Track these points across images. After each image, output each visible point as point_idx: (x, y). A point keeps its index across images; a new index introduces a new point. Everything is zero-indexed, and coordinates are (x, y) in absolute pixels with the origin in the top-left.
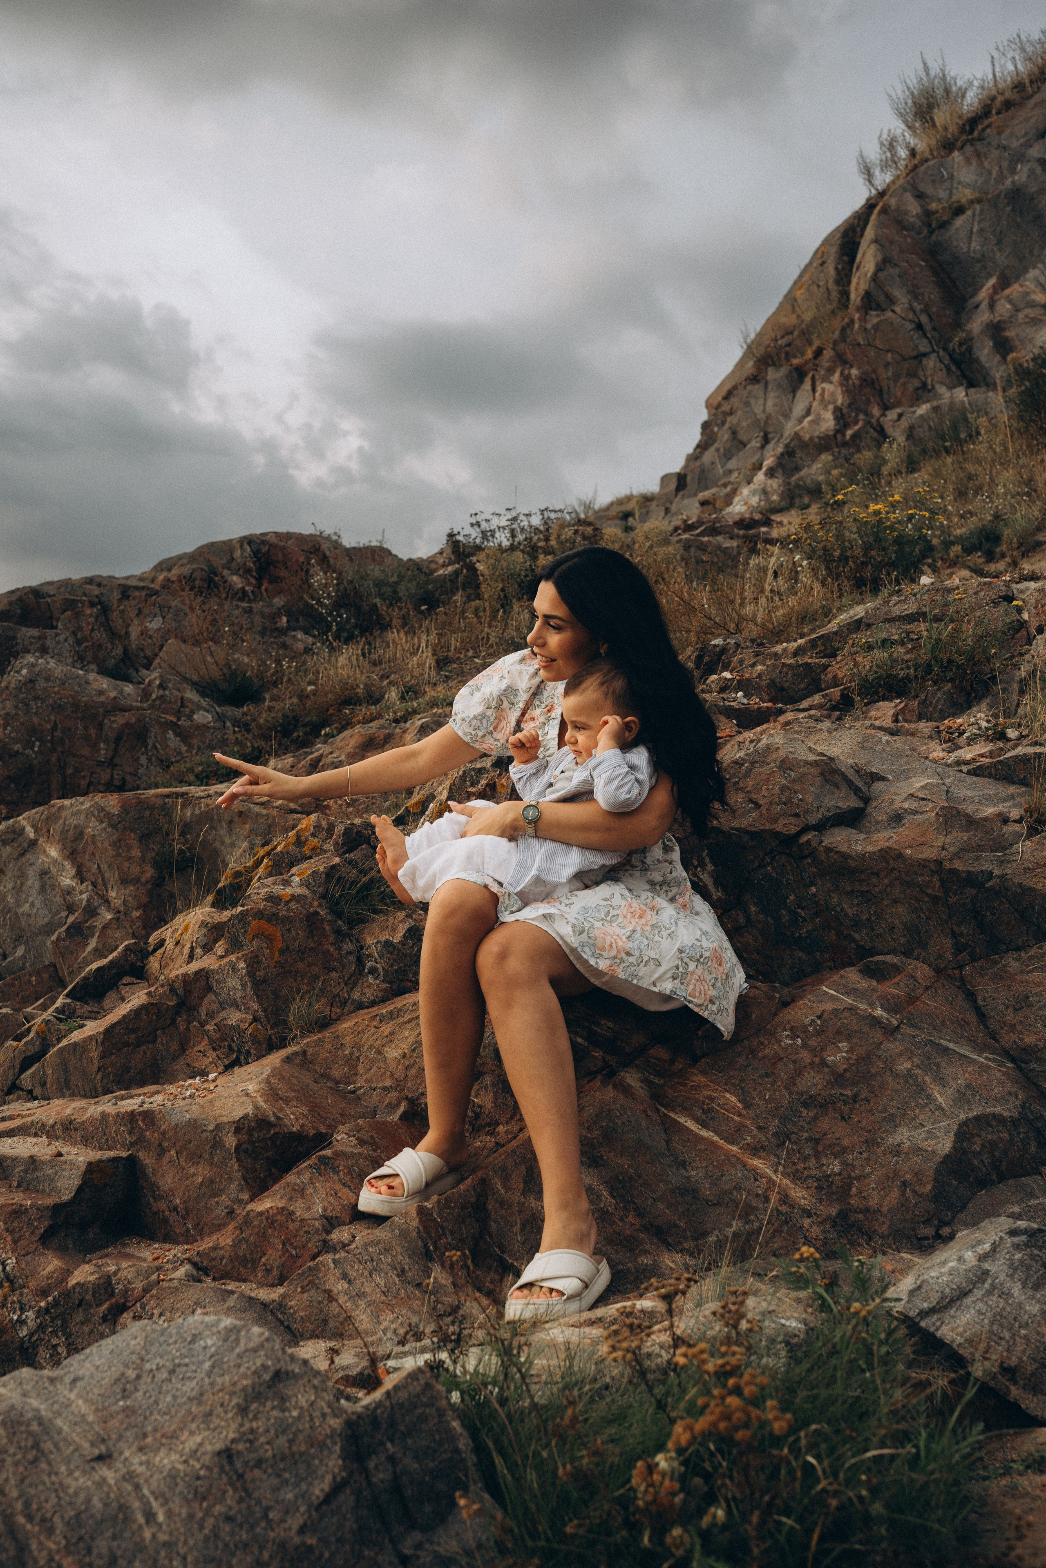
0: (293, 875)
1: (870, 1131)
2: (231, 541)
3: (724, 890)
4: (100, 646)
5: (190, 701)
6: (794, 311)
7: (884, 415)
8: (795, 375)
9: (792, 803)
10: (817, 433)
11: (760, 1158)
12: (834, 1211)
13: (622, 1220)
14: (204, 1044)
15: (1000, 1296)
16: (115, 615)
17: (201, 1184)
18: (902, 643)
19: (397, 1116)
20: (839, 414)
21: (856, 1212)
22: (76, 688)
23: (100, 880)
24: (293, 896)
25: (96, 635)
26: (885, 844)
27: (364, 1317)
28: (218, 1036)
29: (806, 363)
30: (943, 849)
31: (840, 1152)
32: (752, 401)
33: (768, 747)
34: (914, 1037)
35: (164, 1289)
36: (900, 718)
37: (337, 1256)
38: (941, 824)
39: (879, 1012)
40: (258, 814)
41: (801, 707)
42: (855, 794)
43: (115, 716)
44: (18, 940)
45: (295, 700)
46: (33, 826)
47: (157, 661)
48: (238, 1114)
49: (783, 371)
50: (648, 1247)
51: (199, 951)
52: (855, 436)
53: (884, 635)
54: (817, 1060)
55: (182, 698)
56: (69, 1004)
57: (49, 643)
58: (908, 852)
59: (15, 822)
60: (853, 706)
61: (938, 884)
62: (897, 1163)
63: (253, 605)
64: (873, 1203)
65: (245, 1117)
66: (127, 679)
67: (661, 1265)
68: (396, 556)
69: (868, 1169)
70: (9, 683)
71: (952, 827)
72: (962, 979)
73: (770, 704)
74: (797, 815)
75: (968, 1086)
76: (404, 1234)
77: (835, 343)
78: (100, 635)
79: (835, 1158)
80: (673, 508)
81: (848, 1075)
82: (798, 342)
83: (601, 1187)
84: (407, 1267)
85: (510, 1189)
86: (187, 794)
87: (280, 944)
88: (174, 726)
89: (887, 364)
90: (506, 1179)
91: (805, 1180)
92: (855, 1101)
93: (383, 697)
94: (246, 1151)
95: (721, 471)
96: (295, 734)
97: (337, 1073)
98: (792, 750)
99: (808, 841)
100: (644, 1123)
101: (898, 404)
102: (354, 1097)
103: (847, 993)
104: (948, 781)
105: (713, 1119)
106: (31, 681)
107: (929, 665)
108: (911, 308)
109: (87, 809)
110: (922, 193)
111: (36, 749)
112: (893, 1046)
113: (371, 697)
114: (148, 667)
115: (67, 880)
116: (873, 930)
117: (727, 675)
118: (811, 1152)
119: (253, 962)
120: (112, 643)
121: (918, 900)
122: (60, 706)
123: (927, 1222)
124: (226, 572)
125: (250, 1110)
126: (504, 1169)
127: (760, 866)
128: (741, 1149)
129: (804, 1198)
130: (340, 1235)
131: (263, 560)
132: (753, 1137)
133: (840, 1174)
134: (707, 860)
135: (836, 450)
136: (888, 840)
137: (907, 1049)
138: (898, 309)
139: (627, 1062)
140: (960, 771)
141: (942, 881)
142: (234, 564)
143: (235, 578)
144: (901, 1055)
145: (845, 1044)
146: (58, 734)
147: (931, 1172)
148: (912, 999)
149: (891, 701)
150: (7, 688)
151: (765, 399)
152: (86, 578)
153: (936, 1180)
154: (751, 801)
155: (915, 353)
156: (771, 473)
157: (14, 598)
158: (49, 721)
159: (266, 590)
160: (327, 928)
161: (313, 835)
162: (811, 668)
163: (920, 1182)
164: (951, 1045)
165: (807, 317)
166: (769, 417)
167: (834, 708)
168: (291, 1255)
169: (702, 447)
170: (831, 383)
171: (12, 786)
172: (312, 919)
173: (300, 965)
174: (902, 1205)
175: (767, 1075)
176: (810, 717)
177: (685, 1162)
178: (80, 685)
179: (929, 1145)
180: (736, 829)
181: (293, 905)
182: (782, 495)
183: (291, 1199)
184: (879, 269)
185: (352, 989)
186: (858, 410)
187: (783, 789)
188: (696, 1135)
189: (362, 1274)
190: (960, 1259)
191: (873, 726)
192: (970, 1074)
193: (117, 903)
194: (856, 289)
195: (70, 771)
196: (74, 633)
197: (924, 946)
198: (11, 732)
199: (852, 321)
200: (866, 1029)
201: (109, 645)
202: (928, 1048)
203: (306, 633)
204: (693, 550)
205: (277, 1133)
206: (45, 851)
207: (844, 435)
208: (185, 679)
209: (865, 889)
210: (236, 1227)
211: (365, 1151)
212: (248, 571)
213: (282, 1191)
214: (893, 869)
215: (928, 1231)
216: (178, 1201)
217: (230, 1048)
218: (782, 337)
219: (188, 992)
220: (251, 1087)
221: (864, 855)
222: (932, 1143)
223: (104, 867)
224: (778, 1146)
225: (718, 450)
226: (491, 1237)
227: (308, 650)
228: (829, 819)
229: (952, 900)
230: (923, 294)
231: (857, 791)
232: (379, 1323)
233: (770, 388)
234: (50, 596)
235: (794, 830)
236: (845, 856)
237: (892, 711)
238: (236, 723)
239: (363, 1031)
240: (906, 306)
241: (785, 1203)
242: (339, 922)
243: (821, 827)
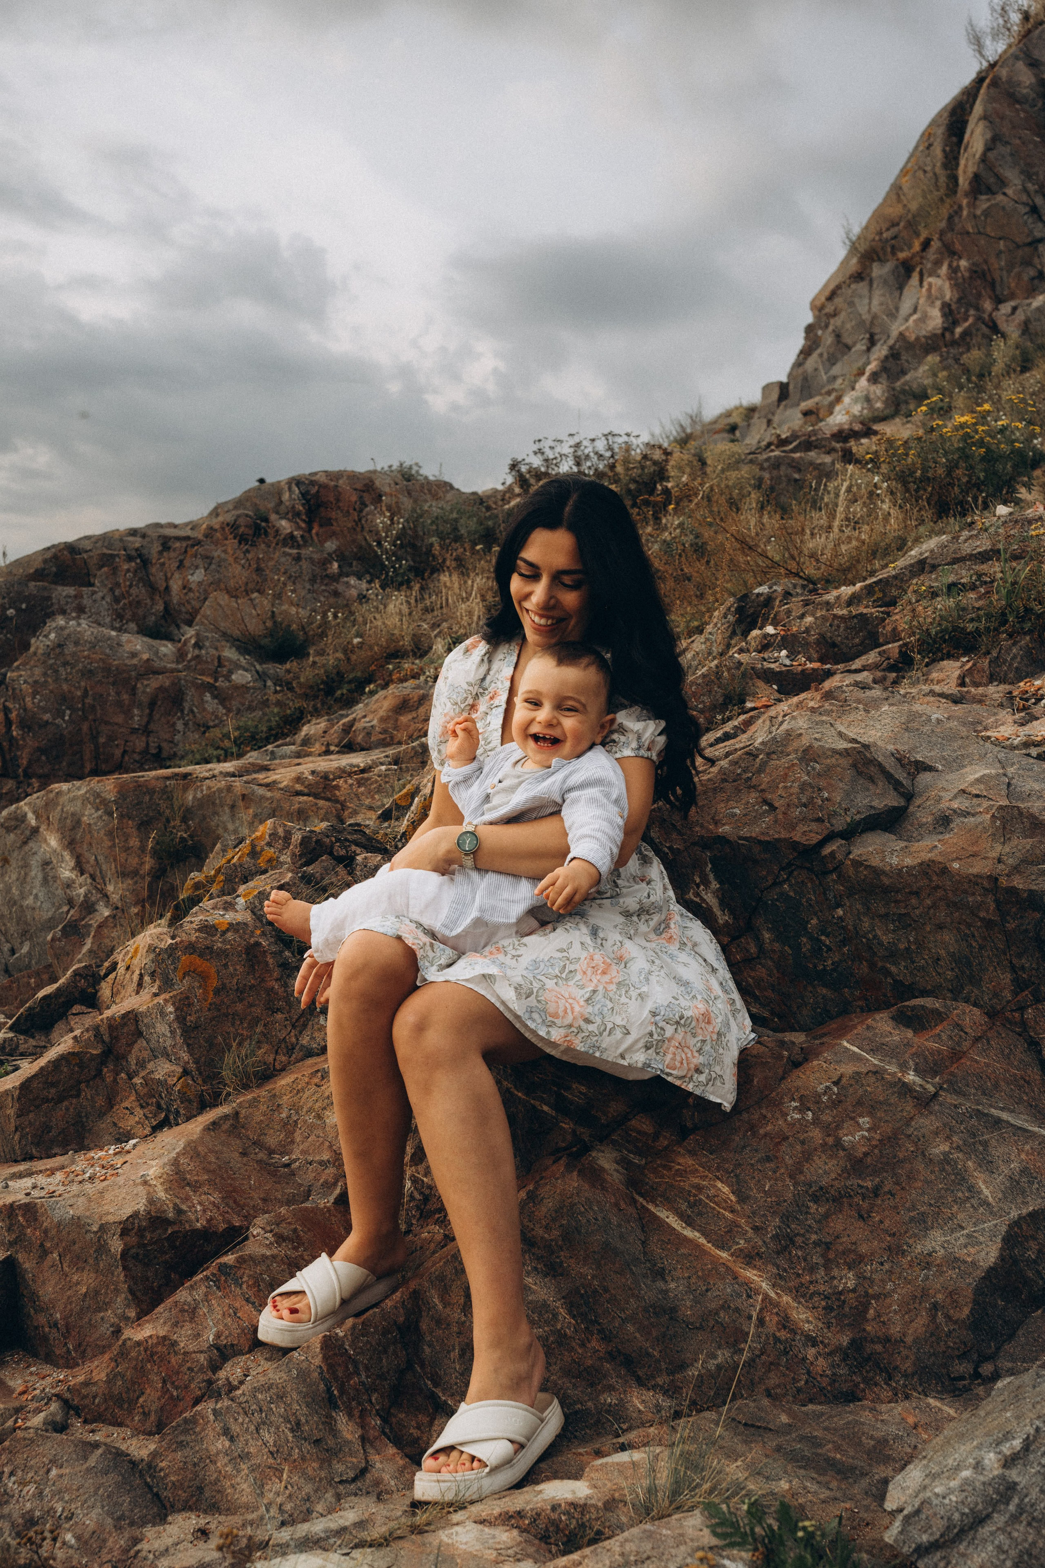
0: (238, 896)
1: (894, 1234)
2: (279, 482)
3: (732, 912)
4: (138, 602)
5: (229, 660)
6: (899, 200)
7: (997, 309)
8: (902, 270)
9: (814, 804)
10: (924, 333)
11: (754, 1267)
12: (845, 1340)
13: (583, 1345)
14: (130, 1101)
15: (1029, 1524)
16: (153, 570)
17: (85, 1295)
18: (973, 588)
19: (332, 1199)
20: (947, 311)
21: (872, 1341)
22: (107, 651)
23: (98, 873)
24: (231, 924)
25: (134, 591)
26: (927, 856)
27: (244, 1486)
28: (145, 1090)
29: (914, 256)
30: (1000, 861)
31: (856, 1261)
32: (856, 300)
33: (788, 733)
34: (955, 1106)
35: (18, 1441)
36: (967, 680)
37: (219, 1406)
38: (997, 828)
39: (911, 1077)
40: (262, 797)
41: (853, 667)
42: (895, 789)
43: (149, 679)
44: (25, 934)
45: (340, 655)
46: (34, 812)
47: (199, 617)
48: (127, 1212)
49: (889, 266)
50: (613, 1381)
51: (147, 978)
52: (966, 333)
53: (952, 578)
54: (830, 1140)
55: (219, 658)
56: (11, 1039)
57: (86, 601)
58: (956, 865)
59: (17, 808)
60: (912, 664)
61: (993, 906)
62: (927, 1278)
63: (303, 552)
64: (895, 1330)
65: (135, 1215)
66: (168, 637)
67: (628, 1405)
68: (458, 490)
69: (889, 1286)
70: (37, 648)
71: (1012, 832)
72: (1023, 1023)
73: (815, 665)
74: (819, 820)
75: (1024, 1171)
76: (303, 1375)
77: (942, 233)
78: (139, 591)
79: (850, 1269)
80: (776, 419)
81: (869, 1159)
82: (904, 234)
83: (558, 1304)
84: (303, 1420)
85: (449, 1304)
86: (190, 774)
87: (214, 983)
88: (211, 688)
89: (999, 254)
90: (445, 1292)
91: (811, 1298)
92: (876, 1196)
93: (431, 648)
94: (136, 1257)
95: (825, 377)
96: (339, 692)
97: (273, 1139)
98: (816, 736)
99: (832, 853)
100: (615, 1220)
101: (1012, 296)
102: (289, 1172)
103: (872, 1051)
104: (1011, 770)
105: (700, 1214)
106: (60, 646)
107: (1003, 614)
108: (1025, 190)
109: (82, 795)
110: (1037, 60)
111: (67, 718)
112: (927, 1122)
113: (419, 649)
114: (190, 624)
115: (66, 872)
116: (913, 962)
117: (770, 630)
118: (821, 1261)
119: (183, 1005)
120: (152, 599)
121: (969, 926)
122: (90, 671)
123: (963, 1356)
124: (273, 517)
125: (141, 1205)
126: (441, 1278)
127: (775, 884)
128: (732, 1255)
129: (808, 1322)
130: (231, 1371)
131: (312, 502)
132: (747, 1241)
133: (854, 1291)
134: (711, 876)
135: (944, 349)
136: (930, 851)
137: (944, 1125)
138: (1010, 191)
139: (603, 1137)
140: (1028, 755)
141: (997, 902)
142: (283, 509)
143: (284, 523)
144: (936, 1133)
145: (867, 1119)
146: (89, 701)
147: (969, 1293)
148: (956, 1055)
149: (957, 659)
150: (35, 653)
151: (870, 298)
152: (131, 529)
153: (975, 1302)
154: (765, 802)
155: (1030, 240)
156: (874, 378)
157: (48, 555)
158: (80, 687)
159: (317, 534)
160: (270, 961)
161: (269, 844)
162: (867, 619)
163: (956, 1305)
164: (1005, 1116)
165: (914, 206)
166: (875, 317)
167: (892, 668)
168: (172, 1397)
169: (805, 353)
170: (939, 276)
171: (43, 758)
172: (252, 952)
173: (239, 1007)
174: (932, 1334)
175: (768, 1159)
176: (856, 684)
177: (663, 1269)
178: (111, 648)
179: (968, 1254)
180: (745, 839)
181: (230, 935)
182: (886, 402)
183: (176, 1324)
184: (988, 149)
185: (301, 1033)
186: (969, 305)
187: (803, 787)
188: (678, 1235)
189: (247, 1429)
190: (978, 1466)
191: (932, 693)
192: (1027, 1154)
193: (115, 898)
194: (965, 172)
195: (102, 740)
196: (112, 590)
197: (976, 981)
198: (40, 701)
199: (960, 207)
200: (894, 1099)
201: (148, 601)
202: (974, 1121)
203: (360, 579)
204: (783, 468)
205: (177, 1232)
206: (45, 840)
207: (953, 333)
208: (224, 634)
209: (903, 911)
210: (111, 1359)
211: (282, 1251)
212: (298, 514)
213: (166, 1314)
214: (937, 887)
215: (962, 1368)
216: (58, 1316)
217: (159, 1106)
218: (888, 229)
219: (115, 1039)
220: (154, 1170)
221: (901, 870)
222: (972, 1250)
223: (101, 858)
224: (778, 1253)
225: (821, 355)
226: (422, 1366)
227: (363, 598)
228: (859, 823)
229: (1011, 926)
230: (1037, 174)
231: (897, 785)
232: (262, 1494)
233: (875, 286)
234: (86, 551)
235: (815, 839)
236: (877, 872)
237: (957, 673)
238: (278, 681)
239: (303, 1089)
240: (1020, 187)
241: (785, 1327)
242: (287, 953)
243: (850, 833)
